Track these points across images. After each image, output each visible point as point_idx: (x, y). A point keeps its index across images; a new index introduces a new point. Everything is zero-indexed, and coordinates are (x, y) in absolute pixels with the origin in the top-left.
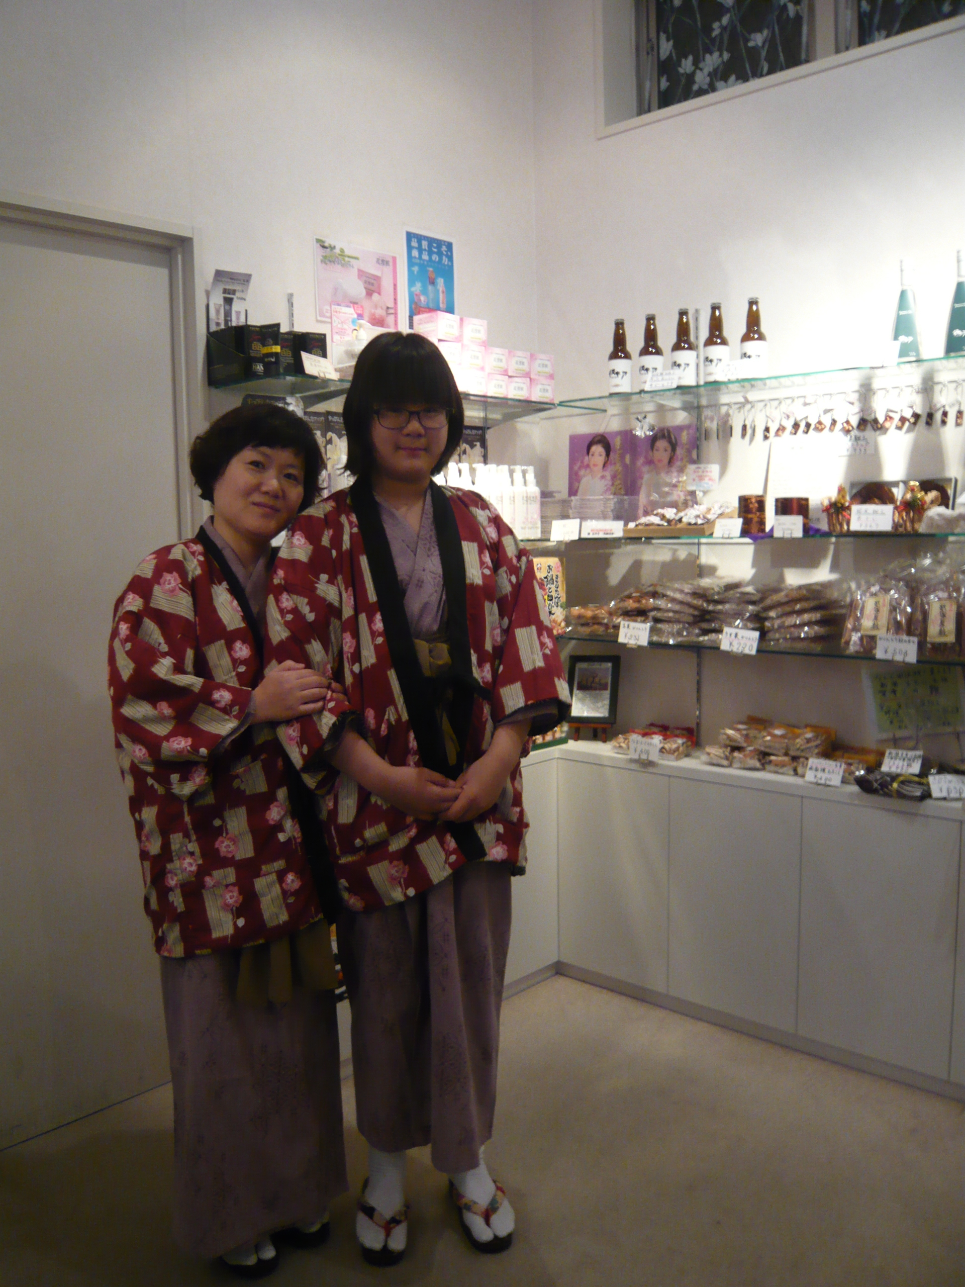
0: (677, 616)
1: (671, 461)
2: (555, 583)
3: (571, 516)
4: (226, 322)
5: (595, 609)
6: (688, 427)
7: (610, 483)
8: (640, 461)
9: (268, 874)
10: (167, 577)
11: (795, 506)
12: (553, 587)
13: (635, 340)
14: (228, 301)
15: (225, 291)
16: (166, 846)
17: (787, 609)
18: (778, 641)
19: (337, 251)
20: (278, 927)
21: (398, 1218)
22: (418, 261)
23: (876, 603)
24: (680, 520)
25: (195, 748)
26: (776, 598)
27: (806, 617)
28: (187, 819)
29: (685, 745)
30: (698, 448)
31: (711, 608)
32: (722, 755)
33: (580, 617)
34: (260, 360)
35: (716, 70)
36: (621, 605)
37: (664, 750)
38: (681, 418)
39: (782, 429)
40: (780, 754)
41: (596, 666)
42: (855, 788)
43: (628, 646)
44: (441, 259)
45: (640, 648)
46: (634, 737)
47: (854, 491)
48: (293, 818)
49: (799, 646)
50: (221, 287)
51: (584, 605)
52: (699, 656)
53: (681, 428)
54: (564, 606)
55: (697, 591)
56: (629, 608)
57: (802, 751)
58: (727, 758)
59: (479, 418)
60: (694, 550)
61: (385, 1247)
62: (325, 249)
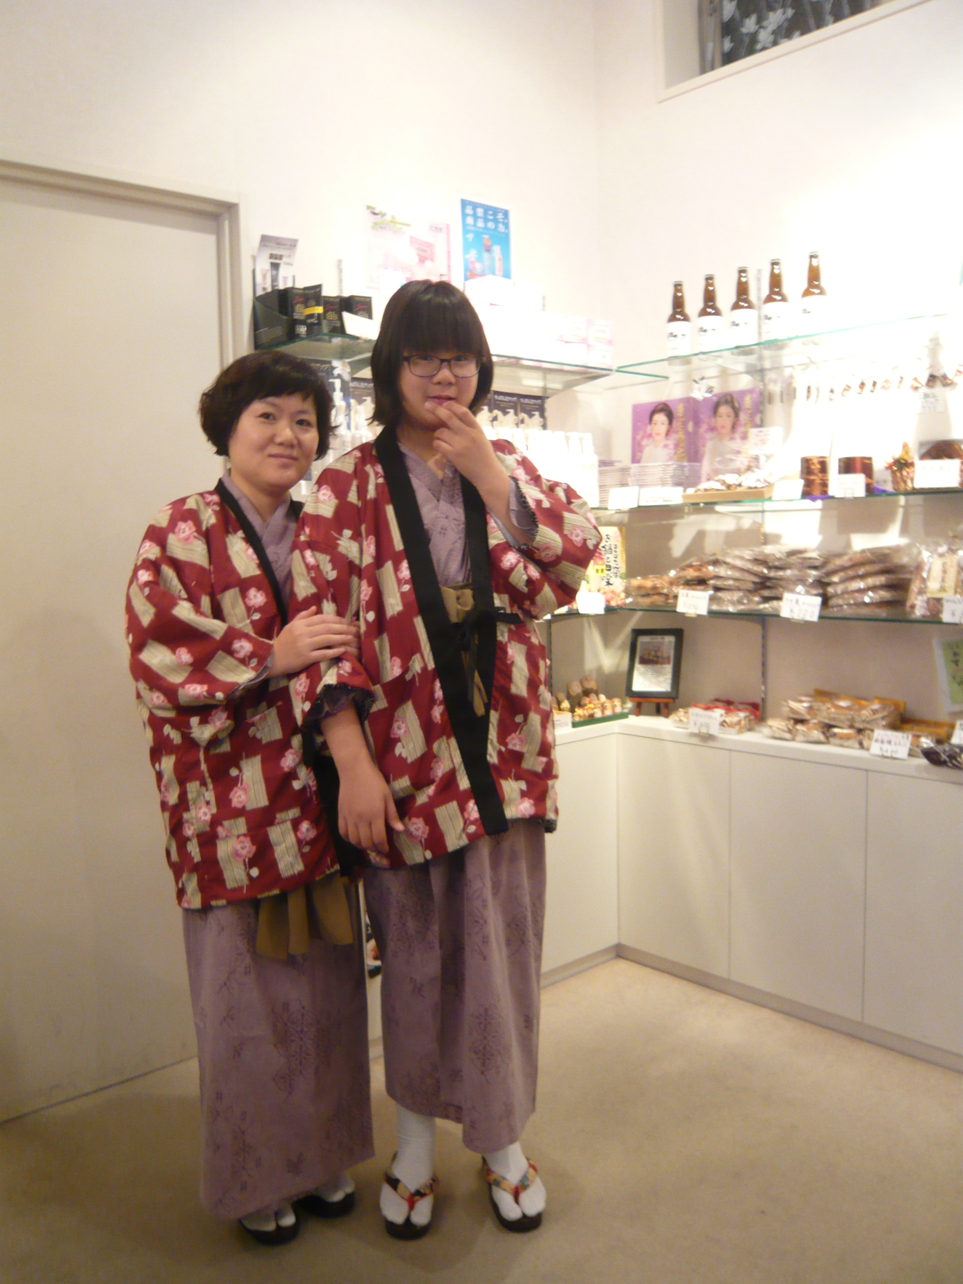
0: (737, 584)
1: (734, 427)
2: (614, 553)
3: (630, 484)
4: (273, 286)
5: (655, 579)
6: (751, 391)
7: (673, 452)
8: (704, 427)
9: (283, 822)
10: (182, 525)
11: (858, 465)
12: (611, 557)
13: (694, 302)
14: (275, 266)
15: (272, 256)
16: (183, 796)
17: (851, 573)
18: (843, 606)
19: (388, 218)
20: (293, 878)
21: (422, 1191)
22: (473, 228)
23: (944, 564)
24: (740, 485)
25: (211, 695)
26: (839, 562)
27: (871, 581)
28: (203, 767)
29: (747, 719)
30: (761, 412)
31: (772, 574)
32: (786, 729)
33: (640, 588)
34: (303, 322)
35: (779, 28)
36: (682, 574)
37: (725, 724)
38: (744, 382)
39: (847, 388)
40: (844, 726)
41: (658, 639)
42: (924, 761)
43: (687, 615)
44: (496, 227)
45: (699, 616)
46: (693, 711)
47: (924, 450)
48: (307, 766)
49: (864, 611)
50: (267, 252)
51: (645, 576)
52: (764, 627)
53: (743, 393)
54: (624, 577)
55: (758, 557)
56: (689, 578)
57: (868, 722)
58: (790, 731)
59: (537, 387)
60: (758, 518)
61: (408, 1220)
62: (376, 216)
